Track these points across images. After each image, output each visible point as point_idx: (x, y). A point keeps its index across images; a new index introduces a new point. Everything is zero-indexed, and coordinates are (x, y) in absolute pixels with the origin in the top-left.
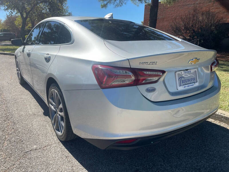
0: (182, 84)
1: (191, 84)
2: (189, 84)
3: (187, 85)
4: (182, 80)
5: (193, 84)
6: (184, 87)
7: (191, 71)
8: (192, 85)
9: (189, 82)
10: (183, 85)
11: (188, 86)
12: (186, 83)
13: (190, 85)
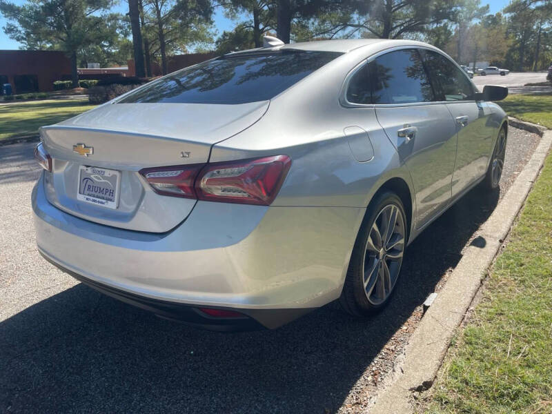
0: (86, 192)
1: (100, 200)
2: (97, 197)
3: (92, 198)
4: (88, 184)
5: (103, 201)
6: (87, 199)
7: (104, 172)
8: (102, 203)
9: (101, 195)
10: (89, 195)
11: (94, 201)
12: (94, 193)
13: (98, 199)
